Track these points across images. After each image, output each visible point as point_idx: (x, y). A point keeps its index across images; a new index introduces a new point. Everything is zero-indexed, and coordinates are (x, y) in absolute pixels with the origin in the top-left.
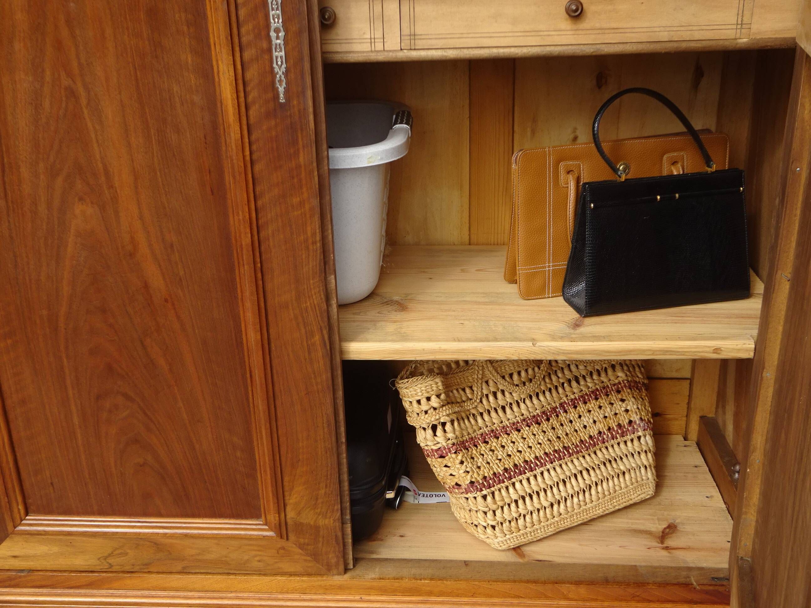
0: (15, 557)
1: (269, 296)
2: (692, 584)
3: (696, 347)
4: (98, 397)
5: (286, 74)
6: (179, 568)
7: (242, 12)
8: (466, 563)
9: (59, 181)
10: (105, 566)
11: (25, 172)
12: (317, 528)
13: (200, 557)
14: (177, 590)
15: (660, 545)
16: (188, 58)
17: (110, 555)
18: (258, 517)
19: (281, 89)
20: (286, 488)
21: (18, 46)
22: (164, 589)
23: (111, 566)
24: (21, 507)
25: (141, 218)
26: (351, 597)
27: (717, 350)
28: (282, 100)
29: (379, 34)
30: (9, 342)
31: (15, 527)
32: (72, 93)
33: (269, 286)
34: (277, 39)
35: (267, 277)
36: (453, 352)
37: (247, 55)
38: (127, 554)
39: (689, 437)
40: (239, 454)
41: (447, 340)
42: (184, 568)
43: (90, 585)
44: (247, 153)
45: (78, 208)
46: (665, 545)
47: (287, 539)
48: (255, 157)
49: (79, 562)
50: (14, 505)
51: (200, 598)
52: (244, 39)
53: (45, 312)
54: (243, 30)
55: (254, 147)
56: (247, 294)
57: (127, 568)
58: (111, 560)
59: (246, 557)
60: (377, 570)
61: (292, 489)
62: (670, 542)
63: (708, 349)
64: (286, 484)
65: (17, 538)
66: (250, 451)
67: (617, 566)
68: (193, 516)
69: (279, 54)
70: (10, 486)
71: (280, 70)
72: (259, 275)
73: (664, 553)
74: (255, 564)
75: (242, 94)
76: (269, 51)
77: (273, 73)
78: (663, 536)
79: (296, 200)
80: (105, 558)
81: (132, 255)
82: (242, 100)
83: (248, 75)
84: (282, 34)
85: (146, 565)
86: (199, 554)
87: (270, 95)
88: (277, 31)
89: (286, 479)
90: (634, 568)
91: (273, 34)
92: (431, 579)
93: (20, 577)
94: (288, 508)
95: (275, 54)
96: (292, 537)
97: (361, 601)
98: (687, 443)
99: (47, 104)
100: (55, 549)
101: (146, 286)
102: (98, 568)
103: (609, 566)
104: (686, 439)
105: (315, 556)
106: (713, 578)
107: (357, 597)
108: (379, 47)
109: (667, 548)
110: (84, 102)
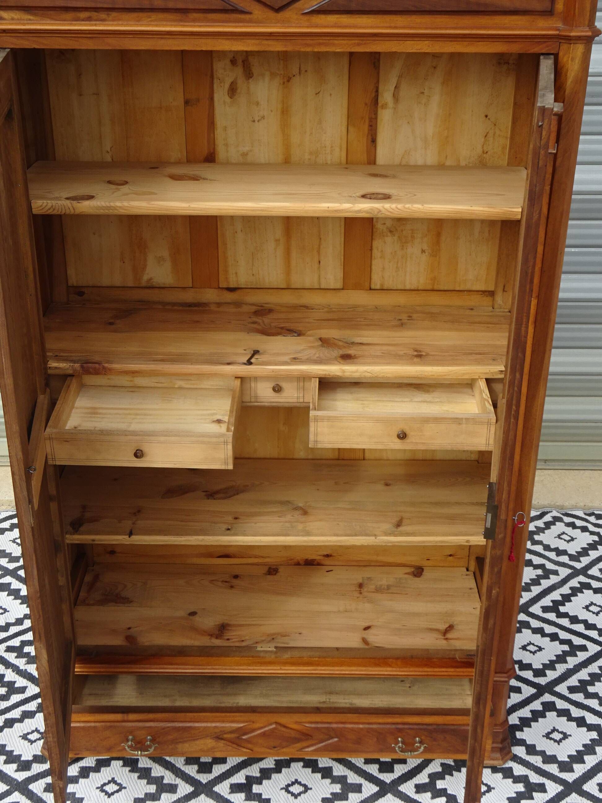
2: (456, 658)
3: (457, 540)
8: (337, 649)
15: (443, 637)
26: (275, 668)
27: (468, 541)
29: (301, 395)
36: (334, 542)
39: (469, 569)
41: (331, 536)
46: (446, 637)
51: (192, 669)
60: (289, 653)
62: (449, 636)
63: (463, 541)
67: (419, 649)
73: (444, 642)
78: (445, 632)
90: (428, 650)
92: (319, 658)
97: (281, 669)
98: (468, 573)
103: (413, 649)
104: (468, 570)
106: (468, 655)
107: (279, 668)
108: (301, 400)
109: (446, 639)
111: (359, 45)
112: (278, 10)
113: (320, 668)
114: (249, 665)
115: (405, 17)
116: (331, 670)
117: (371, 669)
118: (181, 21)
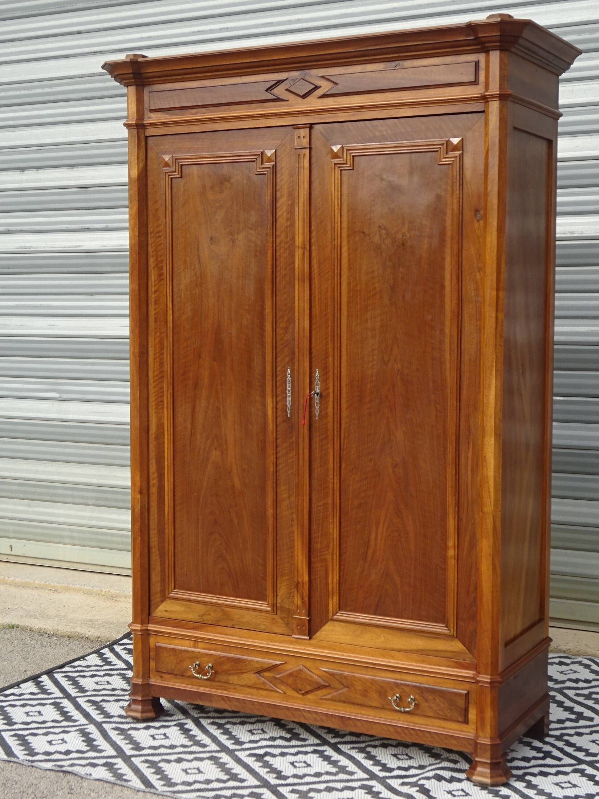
0: (166, 611)
1: (278, 495)
4: (210, 534)
5: (291, 406)
6: (231, 625)
7: (278, 384)
9: (210, 440)
10: (201, 620)
11: (198, 436)
12: (289, 610)
13: (240, 620)
14: (228, 635)
16: (258, 398)
17: (204, 614)
18: (265, 600)
19: (289, 412)
20: (278, 587)
21: (204, 391)
22: (223, 634)
23: (203, 620)
24: (173, 585)
25: (235, 458)
28: (289, 416)
30: (181, 506)
31: (169, 594)
32: (218, 409)
33: (278, 491)
34: (289, 394)
35: (278, 487)
37: (278, 399)
38: (210, 614)
40: (260, 567)
42: (233, 625)
43: (194, 628)
44: (275, 435)
45: (214, 452)
47: (276, 614)
48: (278, 437)
49: (191, 617)
50: (170, 582)
51: (237, 640)
52: (278, 393)
53: (196, 494)
54: (278, 390)
55: (278, 433)
56: (270, 493)
57: (210, 622)
58: (204, 617)
59: (259, 622)
61: (280, 588)
64: (278, 585)
65: (169, 601)
66: (264, 565)
68: (240, 597)
69: (289, 399)
70: (170, 574)
71: (289, 405)
72: (275, 485)
74: (262, 627)
75: (275, 413)
76: (286, 398)
77: (286, 406)
79: (291, 455)
80: (202, 616)
81: (230, 472)
82: (275, 415)
83: (278, 406)
84: (290, 392)
85: (218, 621)
86: (240, 618)
87: (285, 414)
88: (289, 391)
89: (278, 582)
91: (287, 392)
93: (166, 621)
94: (278, 597)
95: (288, 399)
96: (279, 612)
97: (305, 649)
99: (209, 412)
100: (183, 609)
101: (233, 486)
102: (198, 621)
105: (287, 624)
110: (222, 411)
111: (354, 115)
112: (304, 96)
113: (335, 653)
114: (281, 642)
115: (382, 94)
116: (343, 655)
117: (376, 659)
118: (248, 109)
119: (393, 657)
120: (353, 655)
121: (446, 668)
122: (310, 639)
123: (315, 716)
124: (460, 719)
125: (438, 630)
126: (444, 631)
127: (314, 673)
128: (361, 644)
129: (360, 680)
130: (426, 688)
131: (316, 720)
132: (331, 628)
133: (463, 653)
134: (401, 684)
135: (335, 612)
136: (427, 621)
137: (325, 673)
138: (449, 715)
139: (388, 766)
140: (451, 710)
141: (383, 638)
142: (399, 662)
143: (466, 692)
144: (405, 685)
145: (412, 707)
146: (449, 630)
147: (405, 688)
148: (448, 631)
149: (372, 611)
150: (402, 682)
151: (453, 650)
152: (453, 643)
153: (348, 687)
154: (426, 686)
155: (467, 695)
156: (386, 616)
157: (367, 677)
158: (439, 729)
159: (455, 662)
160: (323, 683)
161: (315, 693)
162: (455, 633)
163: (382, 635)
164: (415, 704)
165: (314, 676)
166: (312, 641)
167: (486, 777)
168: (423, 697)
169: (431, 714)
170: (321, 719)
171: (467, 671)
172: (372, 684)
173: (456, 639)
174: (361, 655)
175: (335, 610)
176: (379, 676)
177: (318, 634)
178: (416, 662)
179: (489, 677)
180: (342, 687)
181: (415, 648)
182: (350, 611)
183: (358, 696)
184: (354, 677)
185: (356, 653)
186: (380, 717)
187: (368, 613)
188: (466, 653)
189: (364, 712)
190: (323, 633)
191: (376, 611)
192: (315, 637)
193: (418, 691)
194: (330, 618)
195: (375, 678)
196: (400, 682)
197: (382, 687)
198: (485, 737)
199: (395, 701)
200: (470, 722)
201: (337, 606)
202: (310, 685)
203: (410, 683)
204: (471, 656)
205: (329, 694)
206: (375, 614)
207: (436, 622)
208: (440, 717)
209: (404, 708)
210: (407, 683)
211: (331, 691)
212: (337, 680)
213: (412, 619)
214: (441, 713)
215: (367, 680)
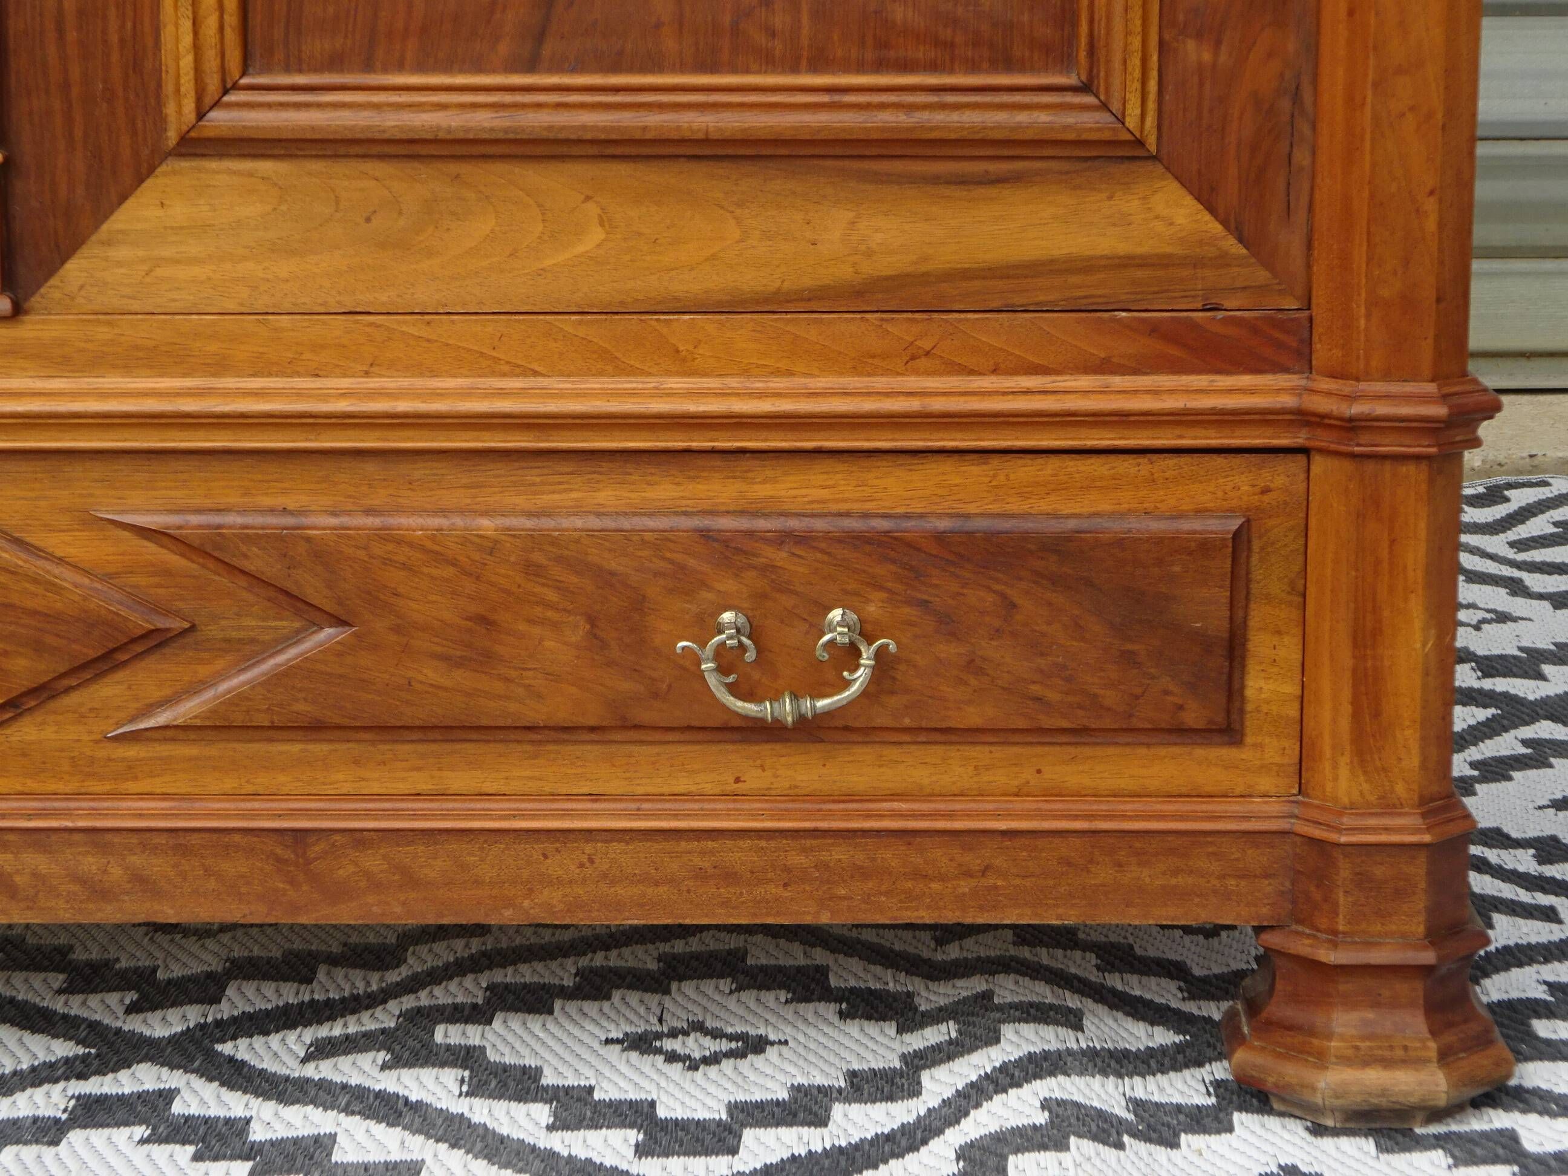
113: (229, 382)
117: (555, 383)
119: (684, 365)
120: (373, 383)
121: (1085, 382)
122: (18, 311)
123: (90, 863)
124: (1193, 716)
125: (1022, 117)
126: (1070, 119)
127: (61, 561)
128: (424, 295)
129: (438, 558)
130: (940, 537)
131: (102, 893)
132: (179, 212)
133: (1198, 263)
134: (750, 534)
135: (213, 84)
136: (933, 67)
137: (151, 550)
138: (1110, 698)
139: (662, 1113)
140: (1128, 659)
141: (596, 235)
142: (733, 382)
143: (1234, 524)
144: (784, 538)
145: (861, 676)
146: (1105, 106)
147: (780, 557)
148: (1104, 118)
149: (504, 48)
150: (761, 524)
151: (1123, 248)
152: (1129, 203)
153: (340, 622)
154: (943, 524)
155: (1240, 540)
156: (616, 68)
157: (487, 525)
158: (1029, 804)
159: (1154, 330)
160: (140, 621)
161: (72, 700)
162: (1150, 121)
163: (592, 209)
164: (881, 655)
165: (67, 577)
166: (28, 330)
167: (1409, 1061)
168: (924, 604)
169: (973, 717)
170: (140, 881)
171: (1246, 380)
172: (531, 570)
173: (1159, 169)
174: (434, 374)
175: (211, 62)
176: (577, 511)
177: (74, 270)
178: (856, 371)
179: (1431, 388)
180: (288, 624)
181: (843, 272)
182: (335, 62)
183: (430, 673)
184: (385, 536)
185: (393, 367)
186: (595, 797)
187: (479, 68)
188: (1223, 261)
189: (460, 780)
190: (122, 253)
191: (540, 37)
192: (52, 290)
193: (881, 570)
194: (172, 136)
195: (547, 523)
196: (744, 524)
197: (606, 579)
198: (1388, 806)
199: (726, 661)
200: (1250, 723)
201: (232, 37)
202: (38, 648)
203: (820, 525)
204: (1262, 275)
205: (193, 689)
206: (532, 65)
207: (1009, 65)
208: (1047, 722)
209: (795, 697)
210: (793, 524)
211: (203, 671)
212: (256, 579)
213: (817, 65)
214: (1053, 696)
215: (491, 547)
